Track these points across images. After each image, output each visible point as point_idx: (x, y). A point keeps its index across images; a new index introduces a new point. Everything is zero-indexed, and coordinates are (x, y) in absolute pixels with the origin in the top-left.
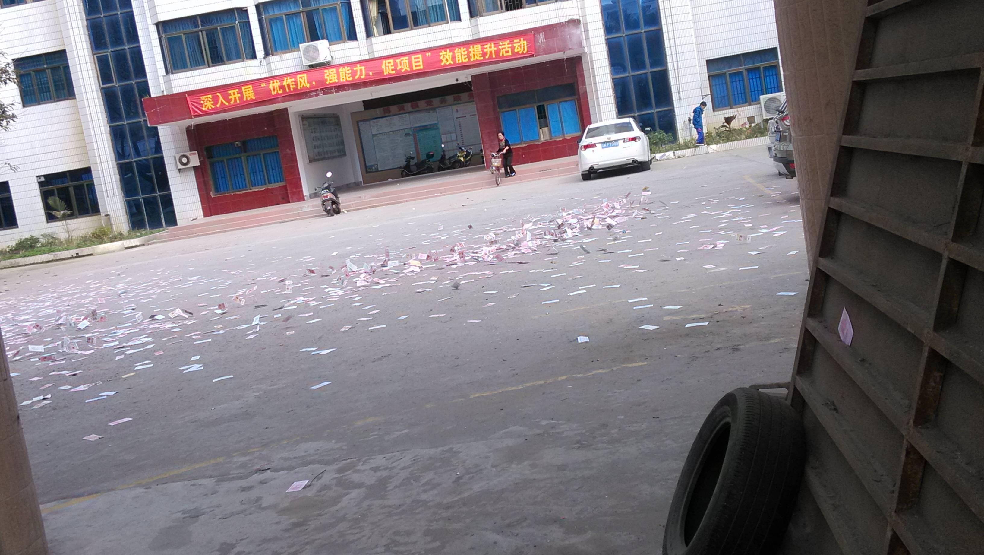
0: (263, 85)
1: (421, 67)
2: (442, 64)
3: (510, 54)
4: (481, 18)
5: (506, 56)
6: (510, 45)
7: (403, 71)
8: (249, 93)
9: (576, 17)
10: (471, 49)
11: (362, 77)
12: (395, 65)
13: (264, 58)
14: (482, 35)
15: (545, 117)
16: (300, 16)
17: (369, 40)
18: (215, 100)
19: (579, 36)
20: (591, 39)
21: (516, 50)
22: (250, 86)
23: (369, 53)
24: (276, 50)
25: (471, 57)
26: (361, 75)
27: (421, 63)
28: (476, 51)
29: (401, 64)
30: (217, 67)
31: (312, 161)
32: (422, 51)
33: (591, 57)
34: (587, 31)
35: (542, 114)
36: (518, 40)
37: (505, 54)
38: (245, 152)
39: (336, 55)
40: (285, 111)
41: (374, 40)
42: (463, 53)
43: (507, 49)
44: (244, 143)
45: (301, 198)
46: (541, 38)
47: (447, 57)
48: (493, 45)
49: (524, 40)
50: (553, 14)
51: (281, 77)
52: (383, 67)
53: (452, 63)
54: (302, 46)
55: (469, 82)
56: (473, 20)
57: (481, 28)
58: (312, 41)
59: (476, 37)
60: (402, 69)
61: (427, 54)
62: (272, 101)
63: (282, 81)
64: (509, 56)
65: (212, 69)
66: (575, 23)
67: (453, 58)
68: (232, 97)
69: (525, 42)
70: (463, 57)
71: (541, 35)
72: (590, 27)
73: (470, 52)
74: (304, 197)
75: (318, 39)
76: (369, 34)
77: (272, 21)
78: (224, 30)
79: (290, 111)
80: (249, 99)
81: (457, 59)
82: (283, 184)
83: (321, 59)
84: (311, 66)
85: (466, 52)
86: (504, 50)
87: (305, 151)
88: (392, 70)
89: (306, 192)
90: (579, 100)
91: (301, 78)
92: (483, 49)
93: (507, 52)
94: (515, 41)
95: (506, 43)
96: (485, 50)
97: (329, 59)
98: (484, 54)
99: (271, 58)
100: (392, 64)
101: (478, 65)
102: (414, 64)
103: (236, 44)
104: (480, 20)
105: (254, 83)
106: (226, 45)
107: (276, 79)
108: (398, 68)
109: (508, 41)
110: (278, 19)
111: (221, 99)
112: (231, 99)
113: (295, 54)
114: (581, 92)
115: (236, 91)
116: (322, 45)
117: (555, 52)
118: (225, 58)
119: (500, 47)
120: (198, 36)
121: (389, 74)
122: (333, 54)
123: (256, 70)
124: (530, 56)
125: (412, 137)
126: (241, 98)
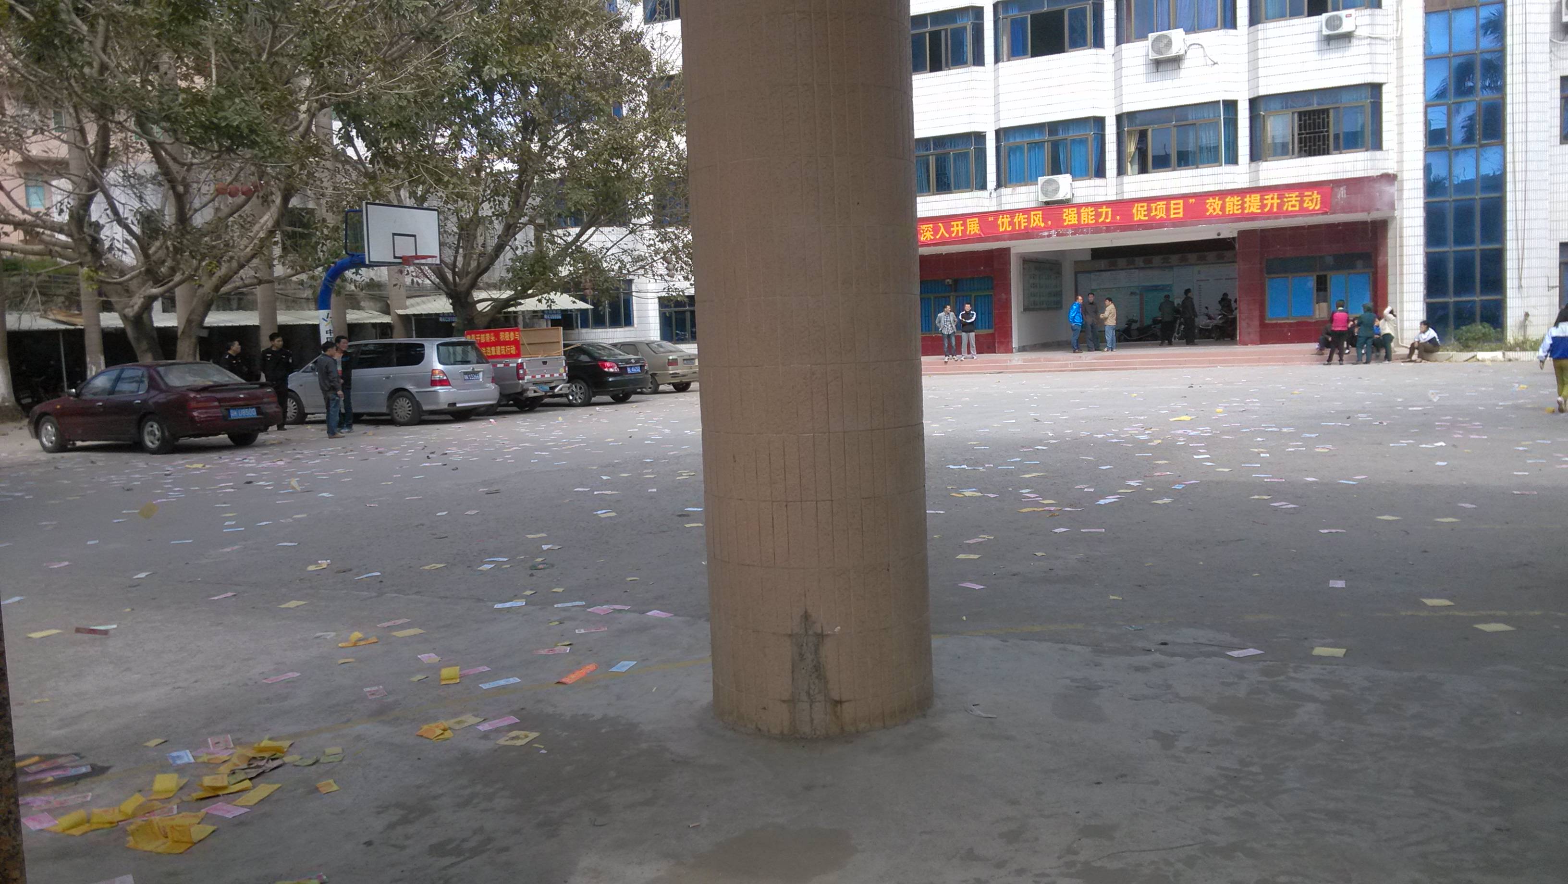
0: (991, 219)
1: (1181, 215)
2: (1208, 214)
3: (1297, 208)
4: (1265, 164)
5: (1292, 211)
6: (1298, 199)
7: (1158, 217)
8: (973, 227)
9: (1391, 172)
10: (1247, 199)
11: (1108, 221)
12: (1149, 210)
13: (995, 190)
14: (1262, 183)
15: (1325, 290)
16: (1044, 146)
17: (1120, 178)
18: (936, 231)
19: (1392, 195)
20: (1405, 201)
21: (1305, 205)
22: (977, 219)
23: (1117, 194)
24: (1010, 182)
25: (1245, 208)
26: (1106, 217)
27: (1181, 211)
28: (1253, 204)
29: (1156, 210)
30: (942, 196)
31: (1026, 309)
32: (1185, 197)
33: (1401, 223)
34: (1401, 190)
35: (1322, 285)
36: (1310, 193)
37: (1290, 209)
38: (955, 291)
39: (1078, 193)
40: (1006, 251)
41: (1126, 179)
42: (1236, 203)
43: (1294, 203)
44: (956, 282)
45: (1009, 350)
46: (1342, 192)
47: (1216, 206)
48: (1276, 197)
49: (1318, 193)
50: (1360, 165)
51: (1012, 213)
52: (1134, 211)
53: (1220, 213)
54: (1041, 180)
55: (1234, 238)
56: (1253, 165)
57: (1262, 175)
58: (1053, 174)
59: (1253, 185)
60: (1156, 215)
61: (1191, 201)
62: (997, 239)
63: (1012, 217)
64: (1296, 211)
65: (937, 197)
66: (1390, 178)
67: (1223, 208)
68: (955, 229)
69: (1319, 196)
70: (1236, 207)
71: (1342, 189)
72: (1407, 185)
73: (1245, 202)
74: (1012, 349)
75: (1060, 173)
76: (1121, 171)
77: (1012, 150)
78: (957, 156)
79: (1013, 251)
80: (972, 233)
81: (1227, 209)
82: (991, 331)
83: (1060, 196)
84: (1047, 203)
85: (1240, 202)
86: (1290, 203)
87: (1021, 297)
88: (1145, 216)
89: (1015, 345)
90: (1375, 273)
91: (1035, 215)
92: (1262, 200)
93: (1293, 206)
94: (1306, 193)
95: (1294, 195)
96: (1265, 202)
97: (1069, 196)
98: (1263, 206)
99: (1004, 191)
100: (1145, 208)
101: (1253, 217)
102: (1172, 211)
103: (967, 172)
104: (1264, 165)
105: (982, 216)
106: (956, 174)
107: (1007, 214)
108: (1152, 214)
109: (1297, 193)
110: (1018, 148)
111: (942, 229)
112: (953, 232)
113: (1033, 188)
114: (1380, 264)
115: (960, 223)
116: (1064, 181)
117: (1356, 211)
118: (952, 186)
119: (1285, 200)
120: (928, 160)
121: (1140, 220)
122: (1075, 191)
123: (986, 202)
124: (1322, 214)
125: (1138, 297)
126: (964, 231)
